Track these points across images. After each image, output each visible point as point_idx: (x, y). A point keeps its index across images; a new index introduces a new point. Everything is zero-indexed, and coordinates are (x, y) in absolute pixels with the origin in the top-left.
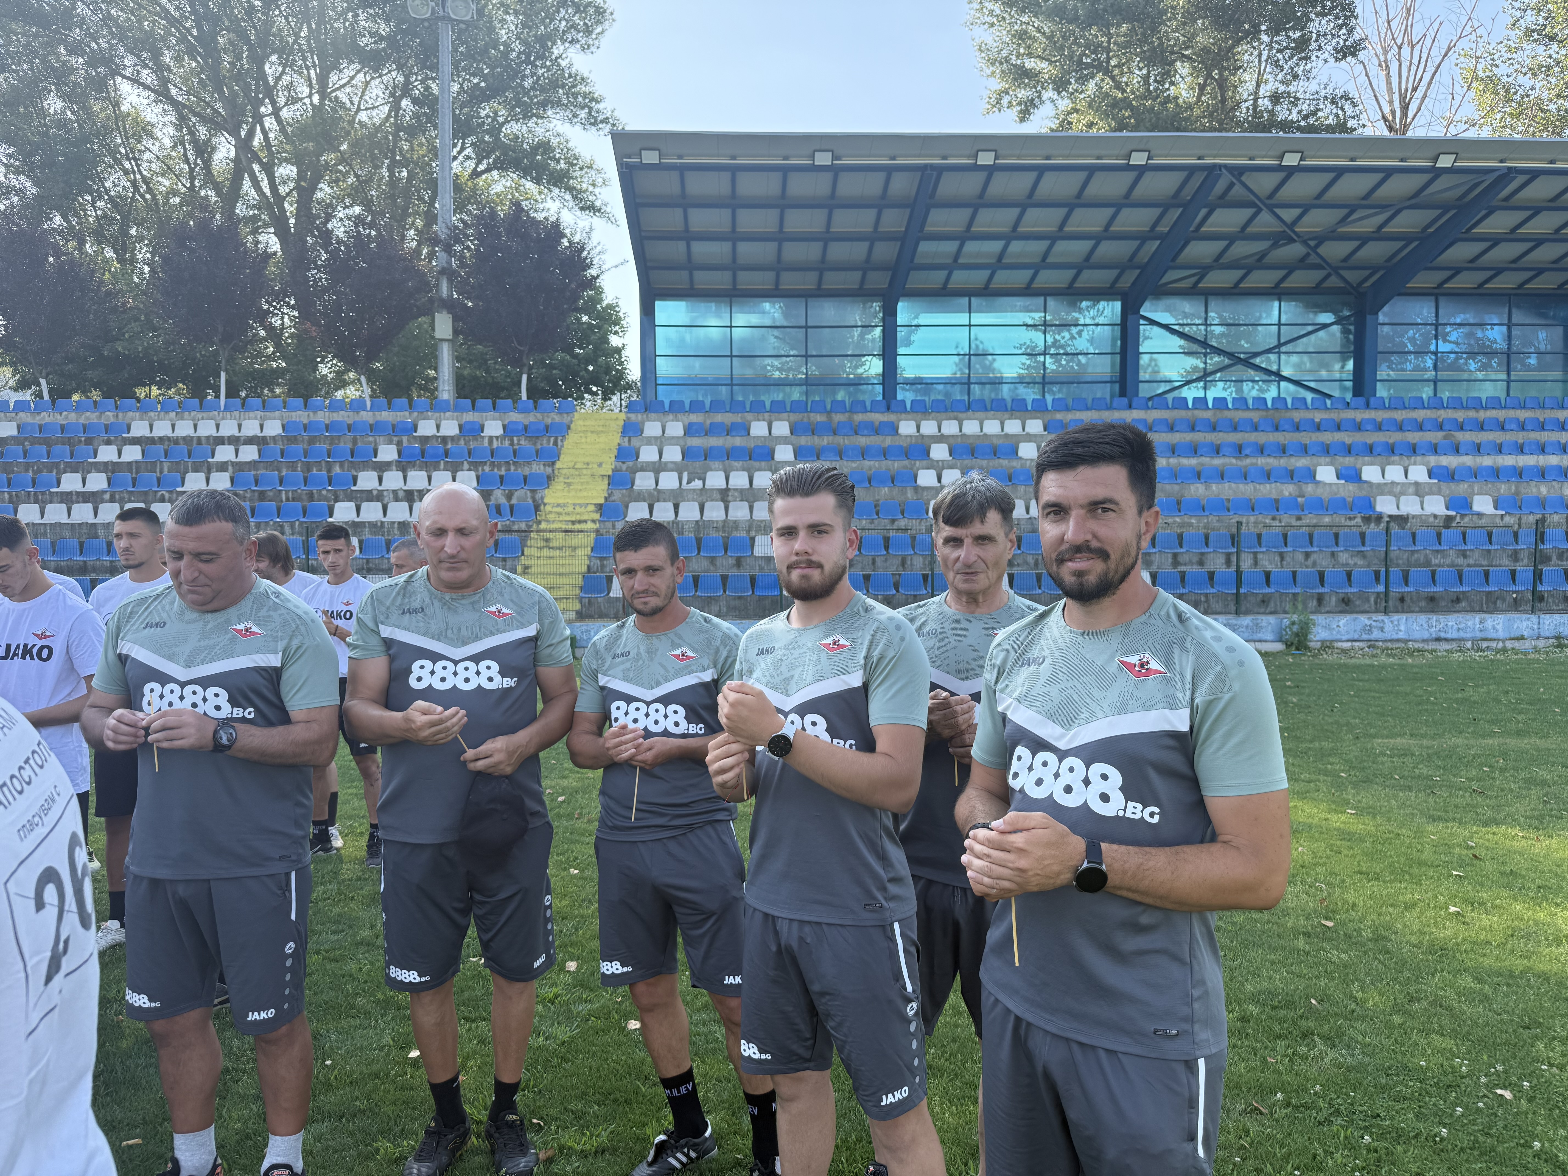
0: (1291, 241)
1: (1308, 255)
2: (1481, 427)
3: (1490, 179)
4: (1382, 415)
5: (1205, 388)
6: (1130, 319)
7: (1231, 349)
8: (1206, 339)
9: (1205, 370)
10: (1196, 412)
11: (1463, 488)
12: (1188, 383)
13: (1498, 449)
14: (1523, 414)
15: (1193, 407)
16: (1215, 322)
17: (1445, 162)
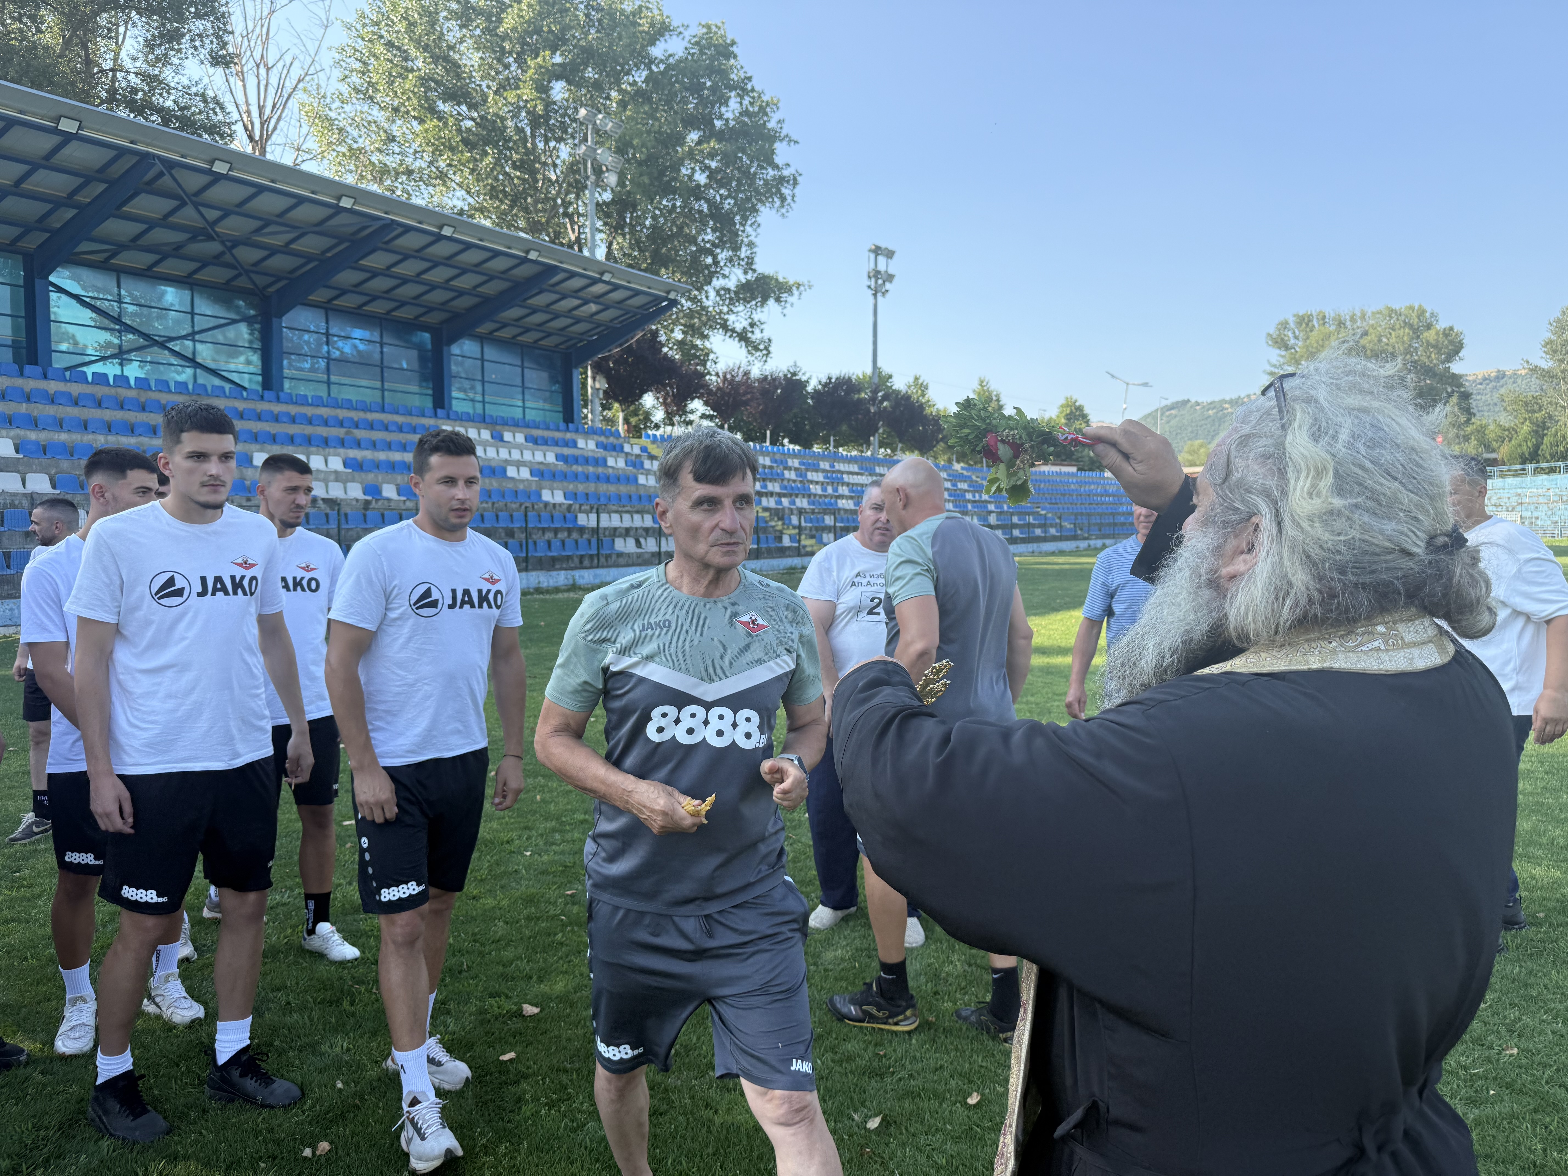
0: (210, 238)
1: (222, 253)
2: (371, 426)
3: (377, 225)
4: (293, 410)
5: (121, 365)
6: (38, 283)
7: (147, 332)
8: (120, 315)
9: (120, 347)
10: (119, 390)
11: (370, 477)
12: (103, 359)
13: (389, 446)
14: (400, 419)
15: (116, 385)
16: (128, 300)
17: (346, 203)
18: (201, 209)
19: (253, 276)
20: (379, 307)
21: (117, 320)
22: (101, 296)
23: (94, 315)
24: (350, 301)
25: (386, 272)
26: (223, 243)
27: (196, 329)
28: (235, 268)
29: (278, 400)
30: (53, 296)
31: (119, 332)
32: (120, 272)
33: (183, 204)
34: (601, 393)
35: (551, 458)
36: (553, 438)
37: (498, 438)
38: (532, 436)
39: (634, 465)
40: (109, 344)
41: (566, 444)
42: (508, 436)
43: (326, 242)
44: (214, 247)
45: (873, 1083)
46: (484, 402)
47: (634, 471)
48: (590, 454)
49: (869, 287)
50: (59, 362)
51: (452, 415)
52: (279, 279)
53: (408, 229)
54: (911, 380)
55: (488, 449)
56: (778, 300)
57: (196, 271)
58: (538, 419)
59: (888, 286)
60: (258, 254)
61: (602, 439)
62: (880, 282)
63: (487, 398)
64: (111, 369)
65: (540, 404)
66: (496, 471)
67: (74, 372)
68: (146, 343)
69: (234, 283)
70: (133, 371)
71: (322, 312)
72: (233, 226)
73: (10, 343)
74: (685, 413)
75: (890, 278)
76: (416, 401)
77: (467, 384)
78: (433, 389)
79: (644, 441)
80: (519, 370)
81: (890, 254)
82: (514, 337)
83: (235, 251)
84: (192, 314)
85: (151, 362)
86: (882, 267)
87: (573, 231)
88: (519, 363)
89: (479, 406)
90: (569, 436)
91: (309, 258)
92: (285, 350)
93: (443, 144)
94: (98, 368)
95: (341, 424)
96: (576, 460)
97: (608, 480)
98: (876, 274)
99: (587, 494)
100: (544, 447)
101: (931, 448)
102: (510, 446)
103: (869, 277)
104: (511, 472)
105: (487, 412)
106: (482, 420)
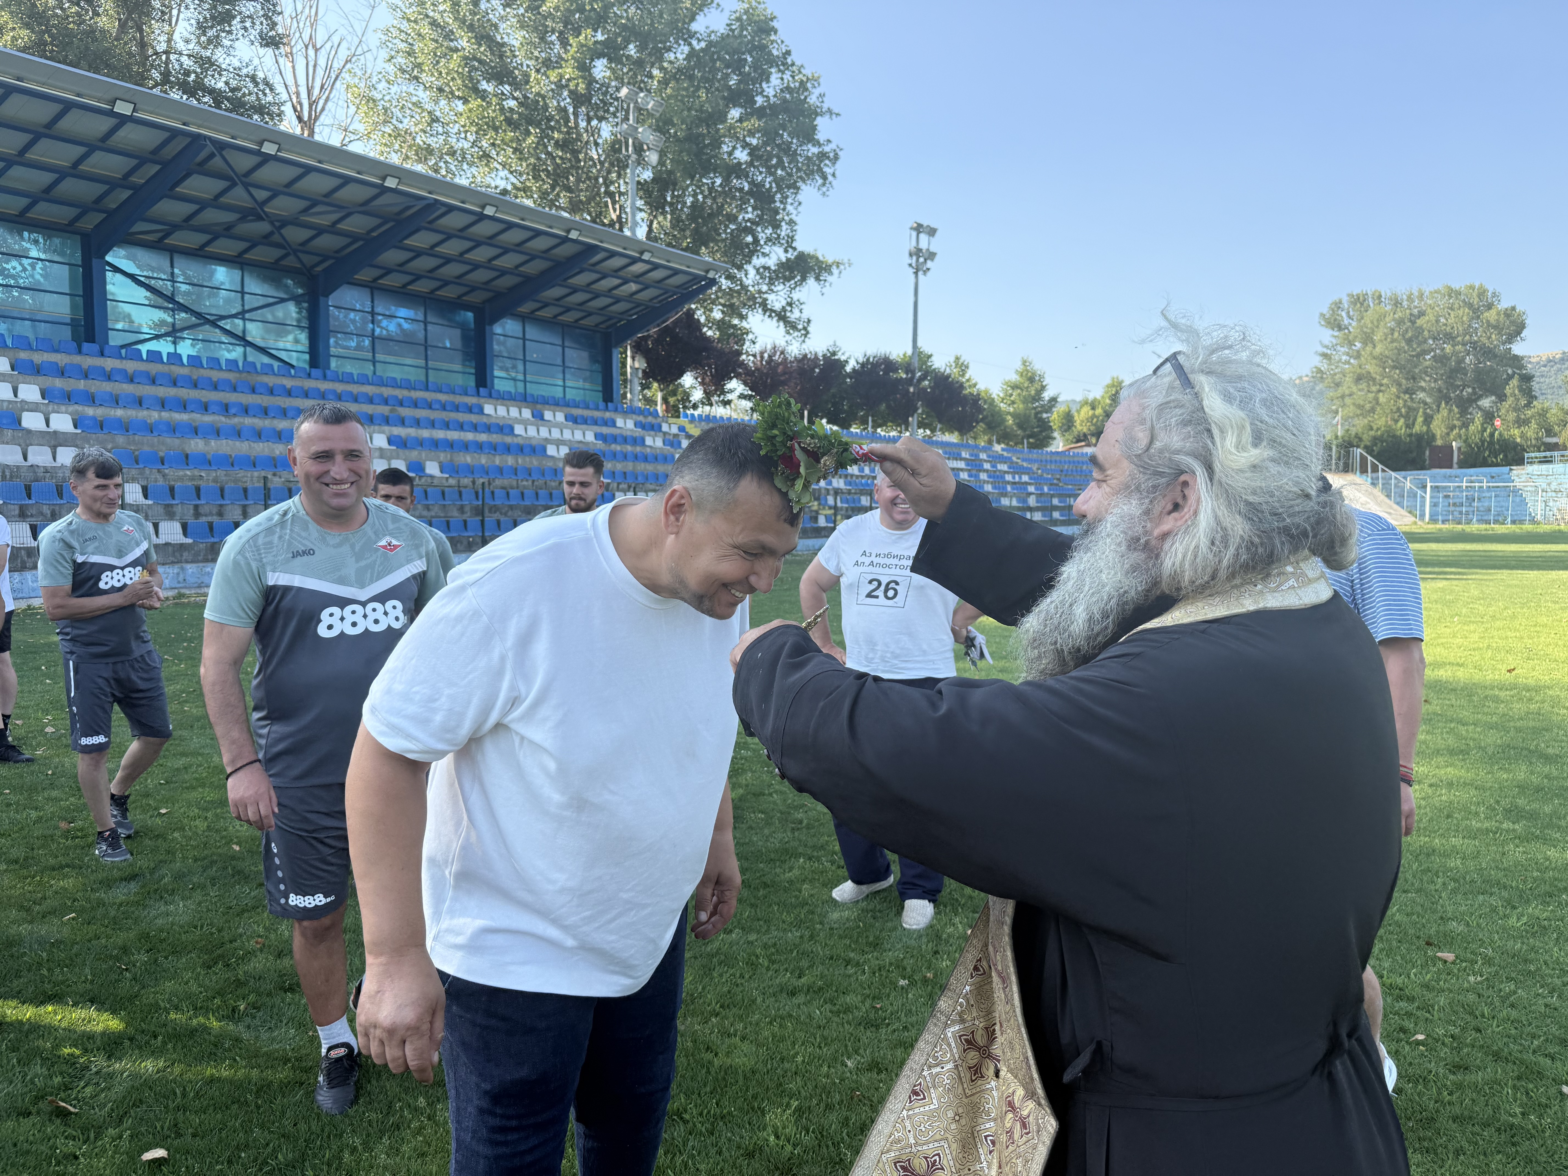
0: (260, 218)
1: (271, 233)
2: (415, 404)
3: (421, 204)
4: (340, 387)
5: (174, 343)
6: (95, 262)
7: (199, 311)
8: (173, 294)
9: (173, 325)
10: (173, 367)
11: (414, 455)
12: (157, 337)
13: (432, 424)
14: (443, 397)
15: (169, 363)
16: (180, 279)
17: (391, 183)
18: (251, 189)
19: (300, 255)
20: (423, 286)
21: (171, 299)
22: (155, 275)
23: (148, 294)
24: (394, 280)
25: (430, 252)
26: (272, 223)
27: (246, 308)
28: (284, 248)
29: (325, 377)
30: (109, 275)
31: (173, 310)
32: (173, 252)
33: (234, 184)
34: (640, 372)
35: (590, 437)
36: (592, 417)
37: (539, 416)
38: (572, 415)
39: (672, 445)
40: (162, 323)
41: (605, 423)
42: (548, 415)
43: (373, 222)
44: (264, 227)
45: (869, 1033)
46: (525, 381)
47: (672, 450)
48: (629, 433)
49: (910, 265)
50: (115, 340)
51: (494, 395)
52: (325, 258)
53: (451, 209)
54: (952, 359)
55: (529, 427)
56: (817, 279)
57: (246, 251)
58: (577, 399)
59: (929, 264)
60: (305, 234)
61: (641, 418)
62: (921, 260)
63: (529, 378)
64: (164, 347)
65: (580, 384)
66: (537, 450)
67: (129, 350)
68: (198, 321)
69: (283, 263)
70: (186, 349)
71: (368, 291)
72: (283, 206)
73: (69, 321)
74: (723, 392)
75: (932, 256)
76: (459, 380)
77: (508, 363)
78: (476, 368)
79: (682, 421)
80: (560, 349)
81: (932, 232)
82: (555, 317)
83: (283, 231)
84: (243, 293)
85: (202, 340)
86: (923, 245)
87: (615, 210)
88: (560, 343)
89: (520, 385)
90: (608, 415)
91: (354, 237)
92: (331, 328)
93: (487, 124)
94: (153, 346)
95: (386, 401)
96: (614, 439)
97: (646, 459)
98: (917, 252)
99: (625, 473)
100: (584, 427)
101: (971, 428)
102: (550, 425)
103: (911, 255)
104: (551, 450)
105: (528, 391)
106: (523, 399)
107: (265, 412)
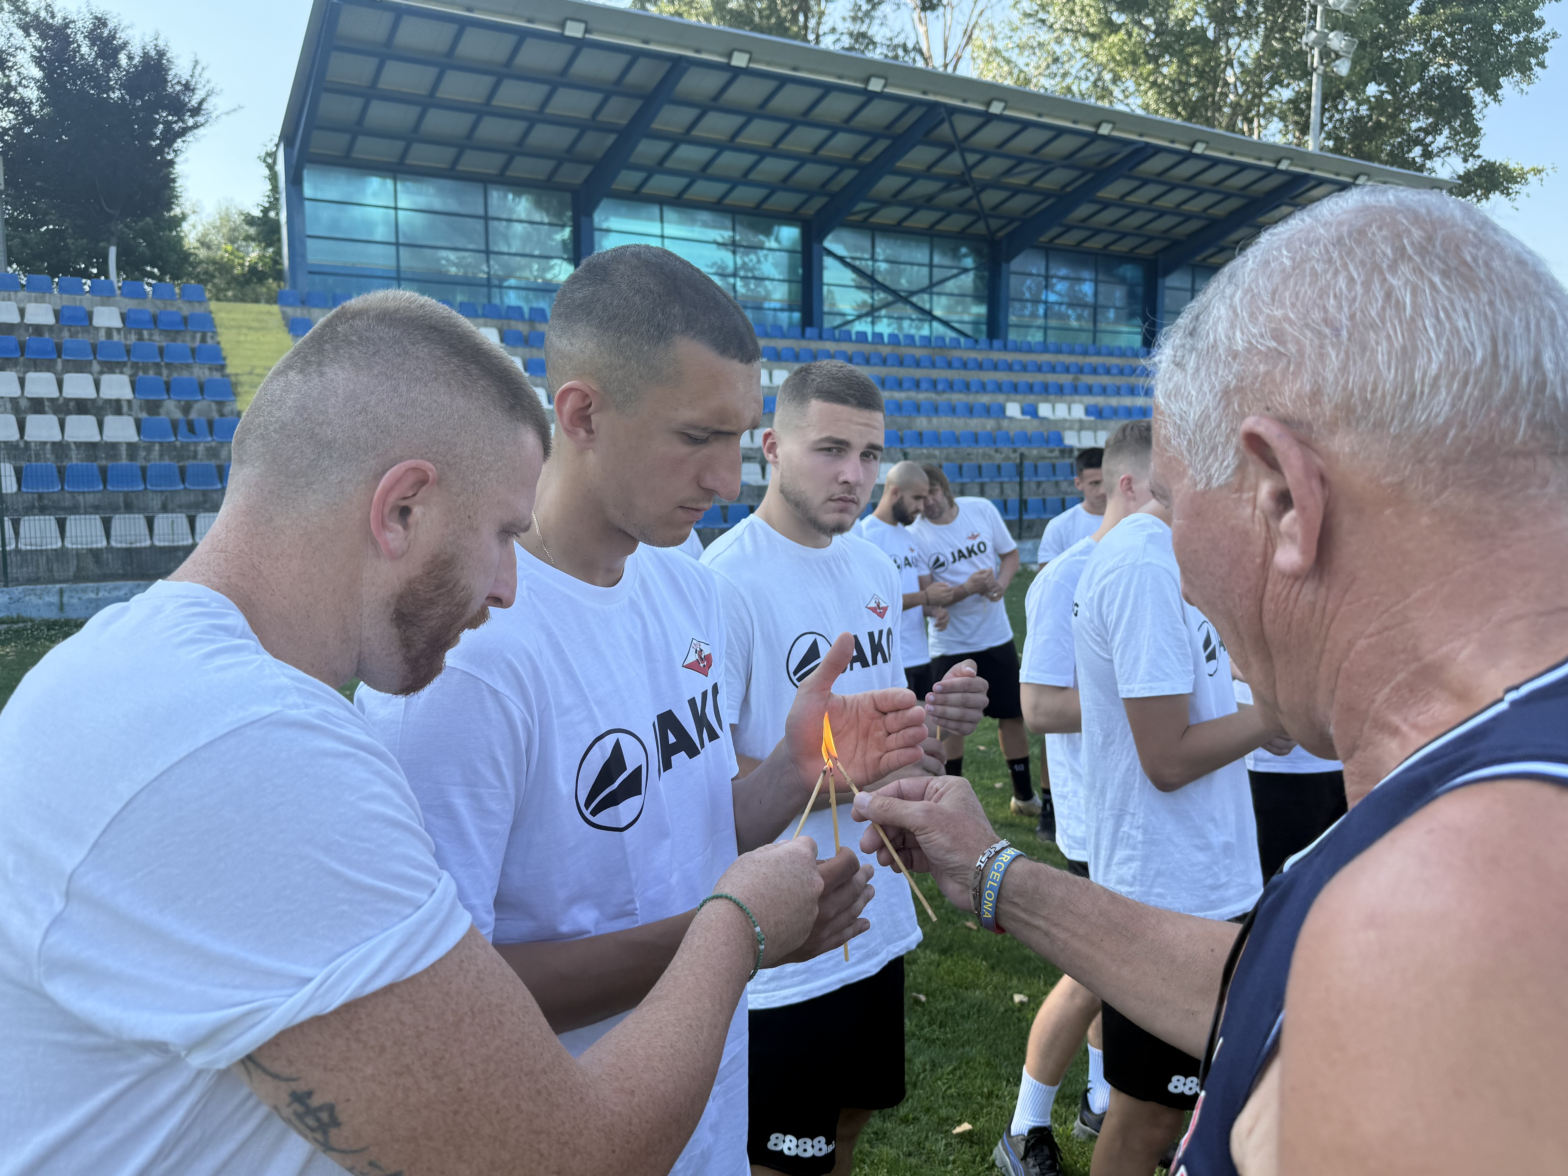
1: (970, 199)
3: (1131, 150)
4: (1023, 358)
5: (873, 323)
6: (817, 248)
7: (894, 286)
8: (873, 274)
9: (872, 305)
12: (859, 317)
16: (880, 258)
19: (989, 220)
20: (1096, 242)
21: (871, 278)
22: (859, 255)
23: (854, 276)
24: (1071, 238)
25: (1119, 202)
26: (974, 188)
27: (933, 281)
29: (1002, 348)
30: (825, 260)
31: (872, 290)
32: (876, 230)
40: (864, 303)
43: (1072, 175)
44: (965, 194)
50: (828, 323)
52: (1013, 221)
57: (938, 222)
60: (1003, 196)
67: (841, 332)
68: (894, 299)
69: (968, 230)
70: (884, 328)
71: (1044, 253)
72: (989, 169)
73: (786, 307)
76: (1128, 341)
78: (1143, 326)
83: (980, 196)
84: (931, 267)
91: (1048, 195)
92: (1011, 296)
94: (858, 326)
107: (967, 387)
